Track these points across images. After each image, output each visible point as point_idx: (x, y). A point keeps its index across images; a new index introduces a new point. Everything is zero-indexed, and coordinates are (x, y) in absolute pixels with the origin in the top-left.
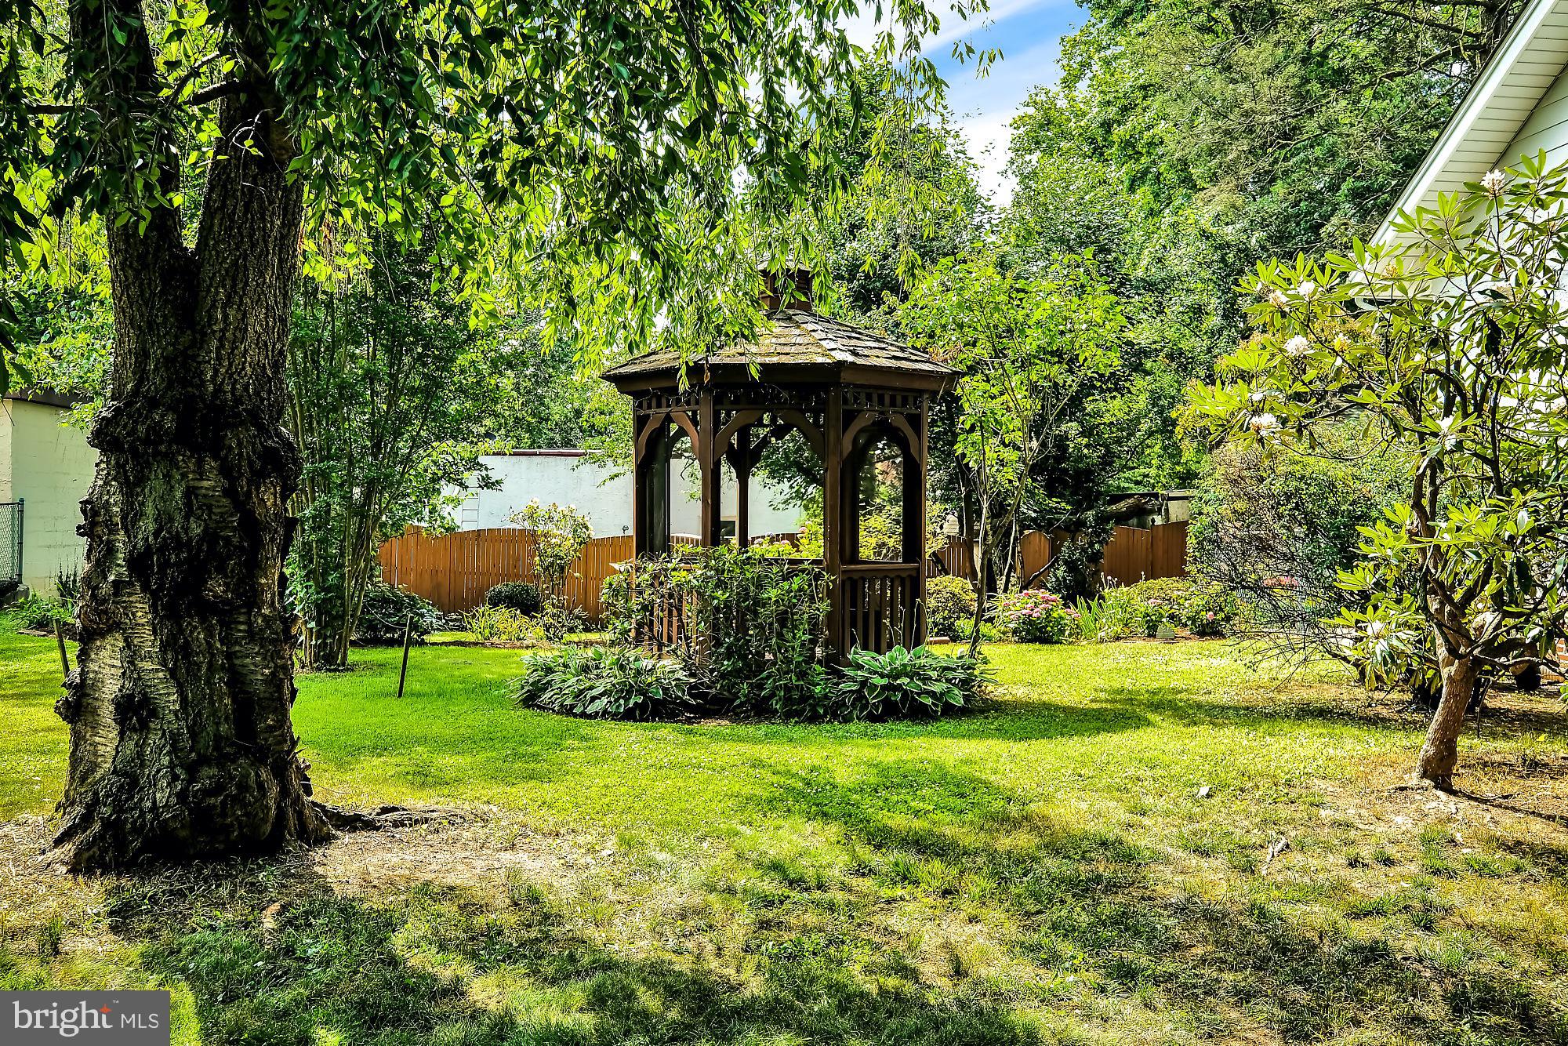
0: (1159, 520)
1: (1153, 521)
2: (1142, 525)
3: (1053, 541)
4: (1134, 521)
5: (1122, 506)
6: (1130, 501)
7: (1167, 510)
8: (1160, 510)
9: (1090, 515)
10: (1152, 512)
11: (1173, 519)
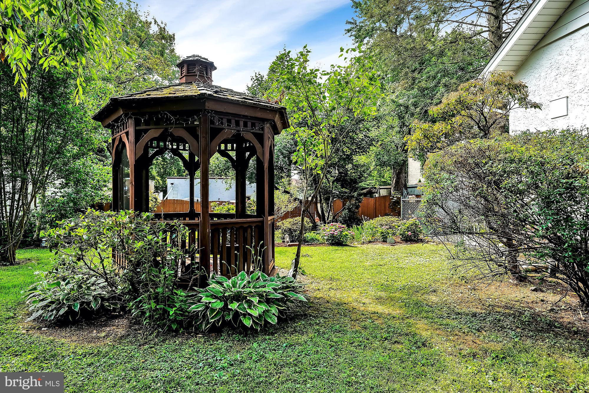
0: (377, 195)
1: (375, 195)
2: (372, 197)
3: (343, 202)
4: (369, 196)
5: (365, 191)
6: (368, 189)
7: (379, 192)
8: (377, 192)
9: (355, 194)
10: (374, 193)
11: (381, 195)
